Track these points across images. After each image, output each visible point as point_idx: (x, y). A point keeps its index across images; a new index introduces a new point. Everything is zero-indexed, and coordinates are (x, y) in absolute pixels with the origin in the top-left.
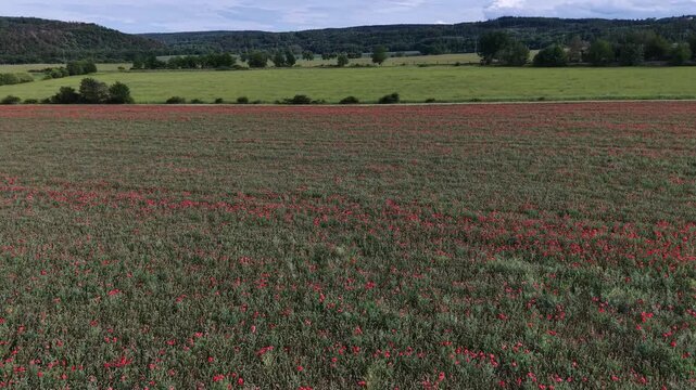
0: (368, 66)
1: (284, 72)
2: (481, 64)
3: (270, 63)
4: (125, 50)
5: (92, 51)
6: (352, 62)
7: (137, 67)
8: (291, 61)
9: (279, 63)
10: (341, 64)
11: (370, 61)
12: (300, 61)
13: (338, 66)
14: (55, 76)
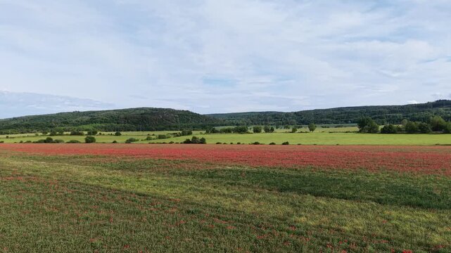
0: (306, 132)
1: (268, 134)
2: (360, 132)
3: (263, 131)
4: (201, 123)
5: (186, 124)
6: (299, 130)
7: (207, 132)
8: (272, 130)
9: (267, 131)
10: (294, 131)
11: (308, 130)
12: (275, 130)
13: (292, 132)
14: (178, 136)
